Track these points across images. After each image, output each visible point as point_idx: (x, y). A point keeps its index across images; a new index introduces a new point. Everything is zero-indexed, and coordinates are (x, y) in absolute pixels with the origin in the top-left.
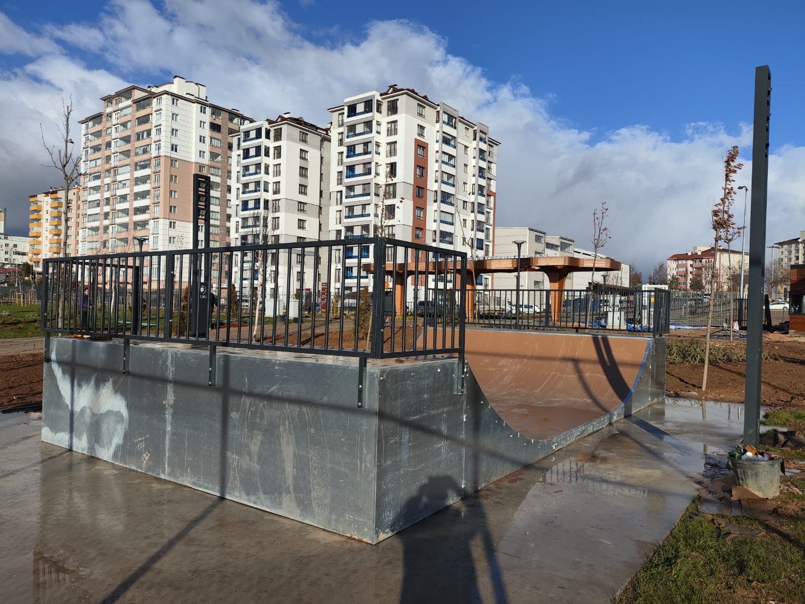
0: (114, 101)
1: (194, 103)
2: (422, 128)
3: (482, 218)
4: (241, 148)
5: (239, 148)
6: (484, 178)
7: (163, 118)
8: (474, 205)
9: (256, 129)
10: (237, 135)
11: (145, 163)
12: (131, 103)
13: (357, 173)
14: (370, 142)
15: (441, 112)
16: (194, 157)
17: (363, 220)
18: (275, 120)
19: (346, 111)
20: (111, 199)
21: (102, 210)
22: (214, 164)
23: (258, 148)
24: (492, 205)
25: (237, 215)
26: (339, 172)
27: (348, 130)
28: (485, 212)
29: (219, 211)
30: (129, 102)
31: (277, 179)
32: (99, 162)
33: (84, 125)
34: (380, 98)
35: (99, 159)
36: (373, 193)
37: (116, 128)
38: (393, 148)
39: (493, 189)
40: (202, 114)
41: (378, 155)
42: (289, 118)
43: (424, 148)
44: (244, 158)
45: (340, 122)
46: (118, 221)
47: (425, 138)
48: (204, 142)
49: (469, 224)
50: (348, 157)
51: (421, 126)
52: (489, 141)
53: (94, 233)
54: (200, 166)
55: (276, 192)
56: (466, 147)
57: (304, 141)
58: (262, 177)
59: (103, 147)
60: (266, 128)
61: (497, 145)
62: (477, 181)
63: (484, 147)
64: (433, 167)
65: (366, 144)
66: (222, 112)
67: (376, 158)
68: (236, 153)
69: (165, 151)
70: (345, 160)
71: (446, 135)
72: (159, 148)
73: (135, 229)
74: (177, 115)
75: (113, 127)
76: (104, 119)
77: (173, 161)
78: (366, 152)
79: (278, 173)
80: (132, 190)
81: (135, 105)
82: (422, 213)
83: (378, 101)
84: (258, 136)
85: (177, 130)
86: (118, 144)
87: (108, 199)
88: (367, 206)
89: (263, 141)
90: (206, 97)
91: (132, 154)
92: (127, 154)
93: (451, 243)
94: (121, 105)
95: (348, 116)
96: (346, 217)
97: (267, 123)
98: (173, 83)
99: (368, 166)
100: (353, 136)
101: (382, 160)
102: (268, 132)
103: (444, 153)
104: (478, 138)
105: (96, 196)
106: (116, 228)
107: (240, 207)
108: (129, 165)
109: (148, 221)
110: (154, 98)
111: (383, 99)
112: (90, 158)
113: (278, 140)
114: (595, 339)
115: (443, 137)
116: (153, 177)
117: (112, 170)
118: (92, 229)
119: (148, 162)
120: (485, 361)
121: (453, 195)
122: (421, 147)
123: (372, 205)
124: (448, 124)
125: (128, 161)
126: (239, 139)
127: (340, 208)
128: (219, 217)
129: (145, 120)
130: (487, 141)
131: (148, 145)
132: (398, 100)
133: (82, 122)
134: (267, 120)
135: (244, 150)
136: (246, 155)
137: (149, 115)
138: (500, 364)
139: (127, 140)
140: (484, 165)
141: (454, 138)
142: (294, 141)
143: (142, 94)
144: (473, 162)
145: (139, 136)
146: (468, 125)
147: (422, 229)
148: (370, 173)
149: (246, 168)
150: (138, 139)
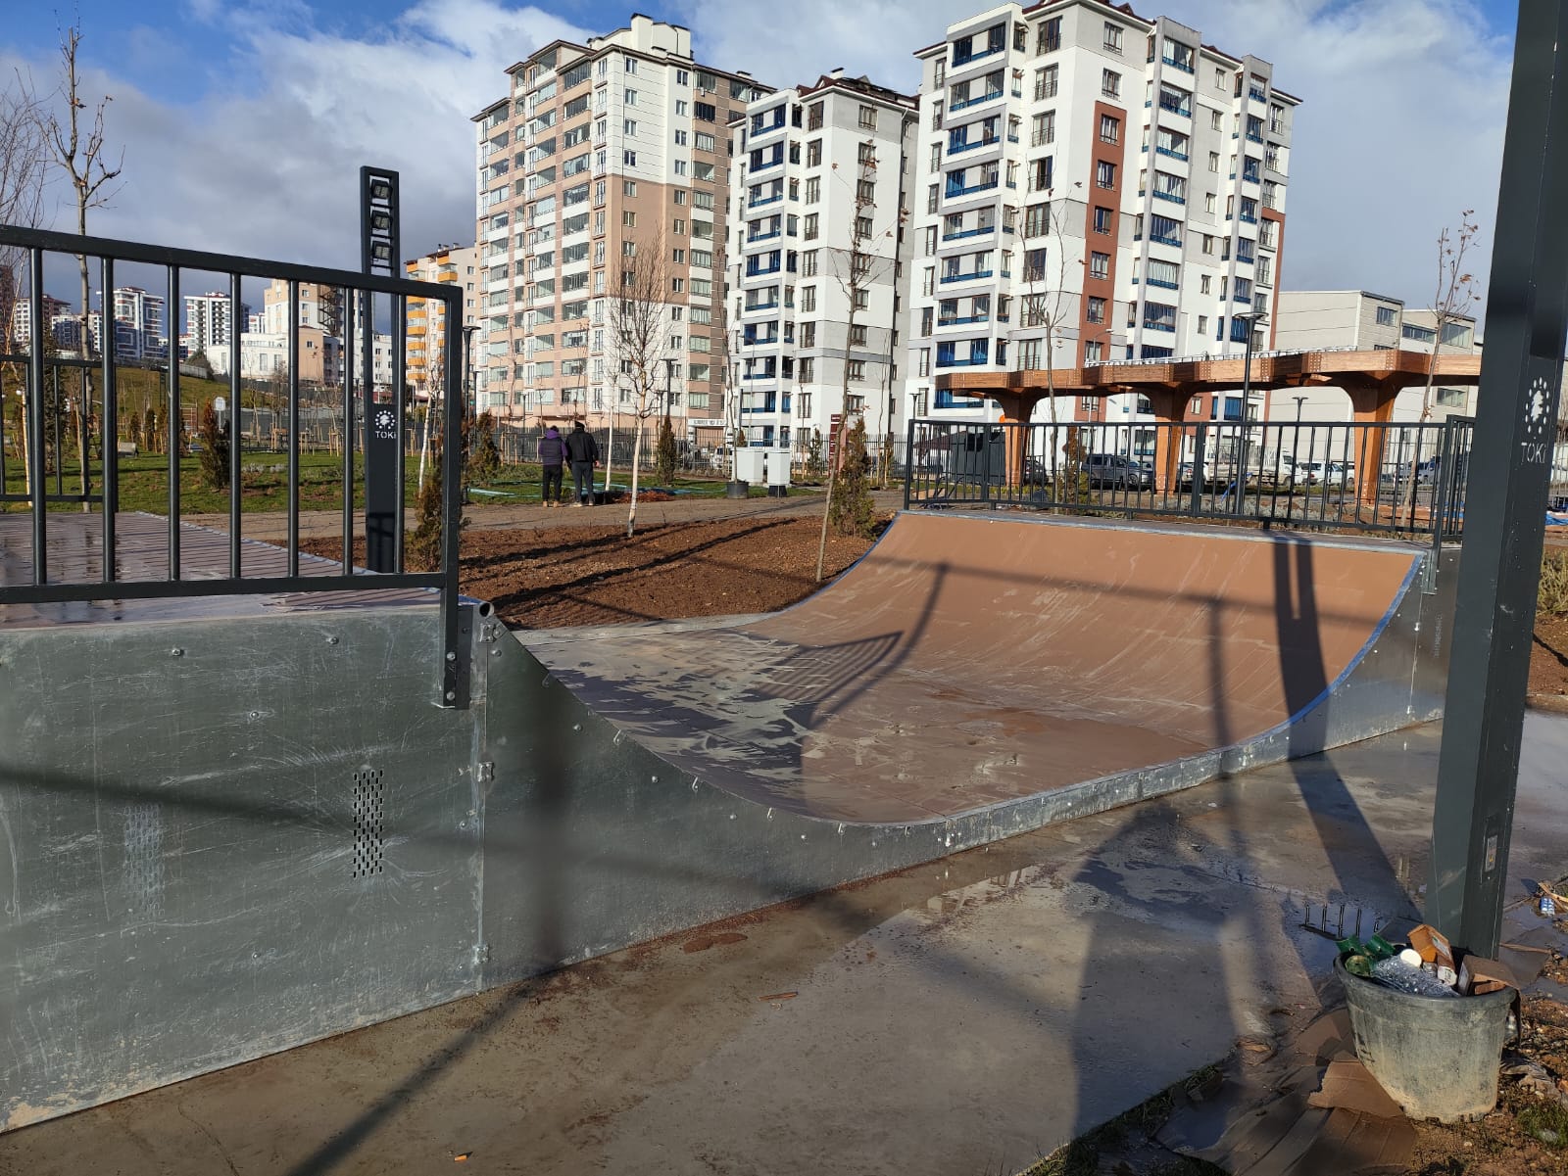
0: (527, 75)
1: (665, 65)
2: (1111, 76)
3: (1247, 271)
4: (747, 149)
5: (743, 152)
6: (1257, 181)
7: (610, 99)
8: (1228, 244)
9: (775, 108)
10: (740, 125)
11: (581, 190)
12: (555, 74)
13: (968, 184)
14: (999, 116)
15: (1159, 39)
16: (664, 175)
17: (977, 286)
18: (812, 86)
19: (950, 54)
20: (526, 263)
21: (511, 283)
22: (702, 186)
23: (778, 147)
24: (1274, 242)
25: (739, 286)
26: (932, 187)
27: (953, 94)
28: (1255, 257)
29: (710, 278)
30: (552, 74)
31: (812, 209)
32: (505, 192)
33: (481, 123)
34: (1021, 18)
35: (505, 186)
36: (999, 227)
37: (532, 126)
38: (1046, 127)
39: (1279, 205)
40: (681, 86)
41: (1012, 144)
42: (840, 80)
43: (1116, 120)
44: (752, 170)
45: (939, 77)
46: (538, 303)
47: (1120, 98)
48: (683, 143)
49: (1216, 286)
50: (951, 152)
51: (1111, 73)
52: (1273, 96)
53: (501, 326)
54: (676, 192)
55: (811, 235)
56: (1217, 114)
57: (869, 126)
58: (785, 205)
59: (511, 164)
60: (794, 105)
61: (1293, 104)
62: (1238, 188)
63: (1259, 110)
64: (1135, 162)
65: (989, 122)
66: (717, 79)
67: (1009, 151)
68: (740, 160)
69: (614, 165)
70: (946, 159)
71: (1168, 90)
72: (603, 161)
73: (565, 317)
74: (634, 92)
75: (527, 125)
76: (512, 110)
77: (627, 183)
78: (989, 139)
79: (814, 196)
80: (559, 244)
81: (562, 78)
82: (1106, 264)
83: (1017, 24)
84: (779, 121)
85: (634, 123)
86: (536, 156)
87: (520, 262)
88: (986, 255)
89: (789, 133)
90: (692, 52)
91: (559, 173)
92: (549, 174)
93: (1171, 329)
94: (539, 81)
95: (955, 64)
96: (943, 281)
97: (796, 94)
98: (630, 29)
99: (991, 169)
100: (963, 106)
101: (1023, 153)
102: (797, 113)
103: (1162, 129)
104: (1245, 91)
105: (501, 258)
106: (537, 317)
107: (744, 269)
108: (554, 196)
109: (585, 301)
110: (594, 61)
111: (1029, 19)
112: (491, 186)
113: (817, 128)
114: (1280, 551)
115: (1162, 92)
116: (593, 218)
117: (527, 209)
118: (496, 319)
119: (585, 189)
120: (1007, 594)
121: (1181, 222)
122: (1110, 118)
123: (998, 253)
124: (1175, 63)
125: (552, 188)
126: (744, 130)
127: (931, 261)
128: (710, 291)
129: (577, 106)
130: (1267, 96)
131: (584, 155)
132: (1061, 17)
133: (477, 119)
134: (799, 88)
135: (752, 153)
136: (757, 163)
137: (585, 95)
138: (1037, 602)
139: (549, 147)
140: (1257, 151)
141: (1188, 94)
142: (847, 126)
143: (575, 55)
144: (1229, 147)
145: (569, 139)
146: (1223, 62)
147: (1104, 300)
148: (995, 184)
149: (756, 189)
150: (568, 145)
